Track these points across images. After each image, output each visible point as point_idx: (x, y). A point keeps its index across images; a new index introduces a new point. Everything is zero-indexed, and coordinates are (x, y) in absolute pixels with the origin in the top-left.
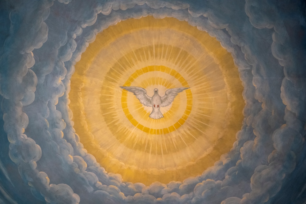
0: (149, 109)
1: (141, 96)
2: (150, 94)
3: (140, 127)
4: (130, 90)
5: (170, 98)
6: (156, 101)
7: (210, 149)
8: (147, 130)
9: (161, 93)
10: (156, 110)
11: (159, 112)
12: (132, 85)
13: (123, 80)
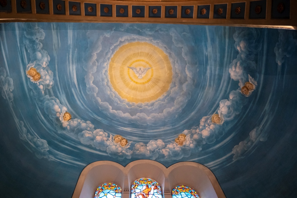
0: (138, 75)
1: (135, 70)
2: (138, 69)
3: (134, 82)
4: (131, 68)
5: (145, 71)
6: (140, 72)
7: (160, 90)
8: (137, 83)
9: (142, 69)
10: (140, 75)
11: (141, 76)
12: (132, 66)
13: (128, 64)
